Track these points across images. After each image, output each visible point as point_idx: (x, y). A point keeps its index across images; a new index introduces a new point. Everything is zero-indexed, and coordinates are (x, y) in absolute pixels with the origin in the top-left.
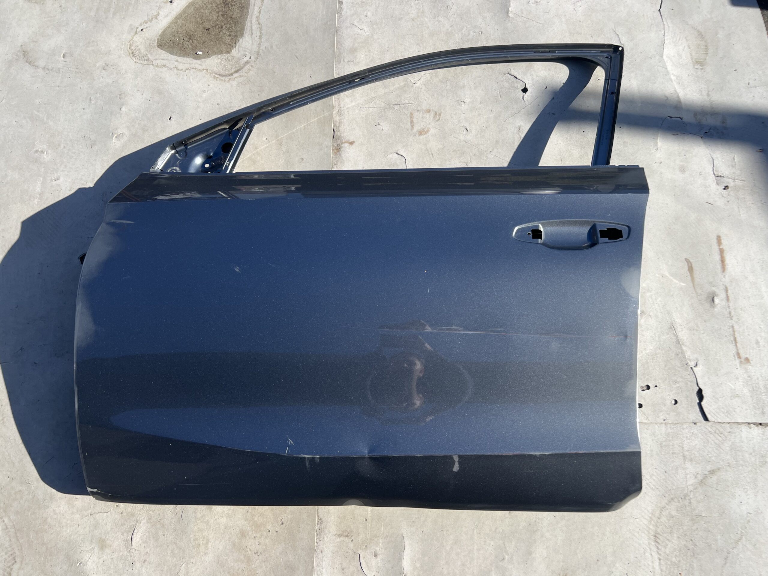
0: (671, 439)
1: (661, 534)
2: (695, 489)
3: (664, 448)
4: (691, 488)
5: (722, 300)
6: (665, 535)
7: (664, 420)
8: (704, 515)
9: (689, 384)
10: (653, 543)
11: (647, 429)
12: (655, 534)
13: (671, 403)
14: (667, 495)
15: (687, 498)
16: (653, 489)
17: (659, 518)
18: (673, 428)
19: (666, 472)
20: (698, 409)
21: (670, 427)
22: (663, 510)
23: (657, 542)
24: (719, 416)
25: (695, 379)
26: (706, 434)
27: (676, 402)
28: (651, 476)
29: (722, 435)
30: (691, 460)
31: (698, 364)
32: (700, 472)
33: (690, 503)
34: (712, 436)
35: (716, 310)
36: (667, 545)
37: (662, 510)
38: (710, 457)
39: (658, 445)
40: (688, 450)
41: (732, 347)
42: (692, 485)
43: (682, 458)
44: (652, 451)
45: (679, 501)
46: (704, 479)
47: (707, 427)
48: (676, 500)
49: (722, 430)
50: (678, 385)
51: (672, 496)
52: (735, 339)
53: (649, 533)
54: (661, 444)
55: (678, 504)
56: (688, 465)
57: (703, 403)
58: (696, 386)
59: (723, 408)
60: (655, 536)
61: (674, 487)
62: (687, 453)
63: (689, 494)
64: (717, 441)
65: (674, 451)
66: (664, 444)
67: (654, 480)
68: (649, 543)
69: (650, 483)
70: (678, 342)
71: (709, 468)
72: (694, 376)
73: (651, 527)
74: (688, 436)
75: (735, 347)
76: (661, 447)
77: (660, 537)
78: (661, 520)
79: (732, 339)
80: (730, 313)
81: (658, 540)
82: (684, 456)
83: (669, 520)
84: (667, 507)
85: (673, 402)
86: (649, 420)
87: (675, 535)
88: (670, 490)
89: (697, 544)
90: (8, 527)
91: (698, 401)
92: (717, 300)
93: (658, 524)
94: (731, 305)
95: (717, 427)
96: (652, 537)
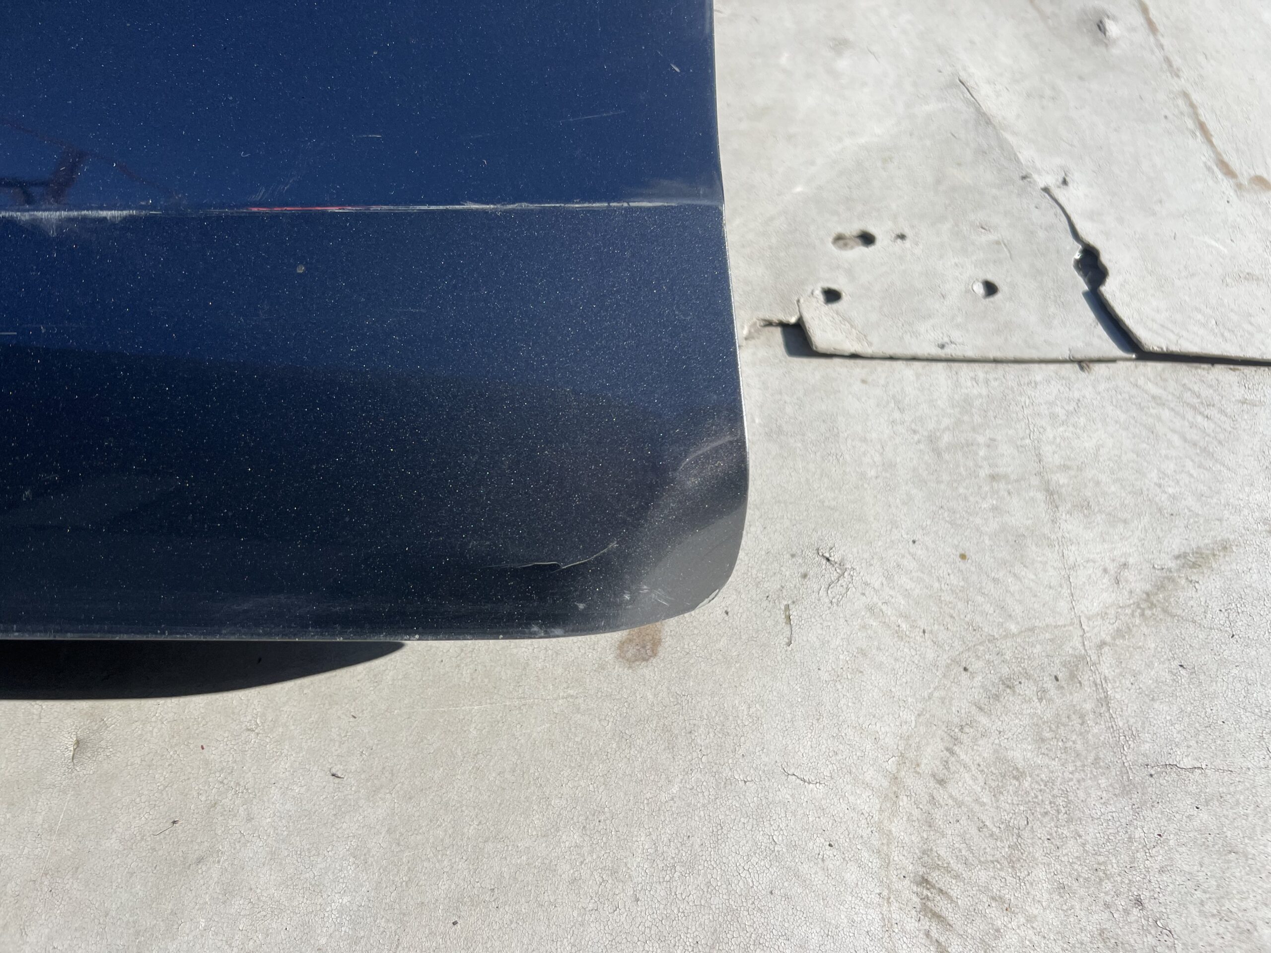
0: (978, 419)
1: (958, 867)
2: (1119, 633)
3: (947, 456)
4: (1103, 630)
5: (1133, 29)
6: (983, 876)
7: (942, 346)
8: (1186, 762)
9: (1041, 234)
10: (911, 925)
11: (864, 381)
12: (922, 870)
13: (969, 291)
14: (976, 665)
15: (1086, 677)
16: (899, 634)
17: (941, 782)
18: (987, 381)
19: (963, 557)
20: (1088, 314)
21: (975, 379)
22: (964, 737)
23: (938, 917)
24: (1184, 333)
25: (1064, 218)
26: (1141, 408)
27: (991, 289)
28: (889, 578)
29: (1212, 412)
30: (1084, 507)
31: (1067, 179)
32: (1131, 561)
33: (1105, 701)
34: (1166, 414)
35: (1115, 51)
37: (956, 740)
38: (1173, 498)
39: (919, 442)
40: (1065, 468)
41: (1197, 143)
42: (1103, 615)
43: (1040, 496)
44: (890, 466)
45: (1042, 696)
46: (1161, 587)
47: (1141, 381)
48: (1028, 689)
49: (1206, 392)
50: (993, 237)
51: (1005, 671)
52: (1202, 127)
53: (887, 863)
54: (932, 439)
55: (1040, 707)
56: (1071, 525)
57: (1109, 289)
58: (1071, 239)
59: (1198, 310)
60: (924, 881)
61: (1013, 628)
62: (1062, 479)
63: (1093, 656)
64: (1193, 435)
65: (1001, 470)
66: (946, 438)
67: (907, 594)
68: (888, 925)
69: (884, 607)
70: (983, 119)
72: (1059, 211)
73: (897, 828)
74: (1058, 410)
75: (1205, 149)
76: (938, 453)
77: (955, 891)
78: (954, 789)
79: (1190, 124)
80: (1168, 60)
81: (941, 905)
82: (1052, 494)
83: (996, 793)
84: (983, 720)
85: (980, 289)
86: (870, 344)
88: (992, 639)
91: (1083, 286)
92: (1113, 29)
93: (938, 814)
94: (1165, 41)
95: (1185, 381)
96: (908, 891)
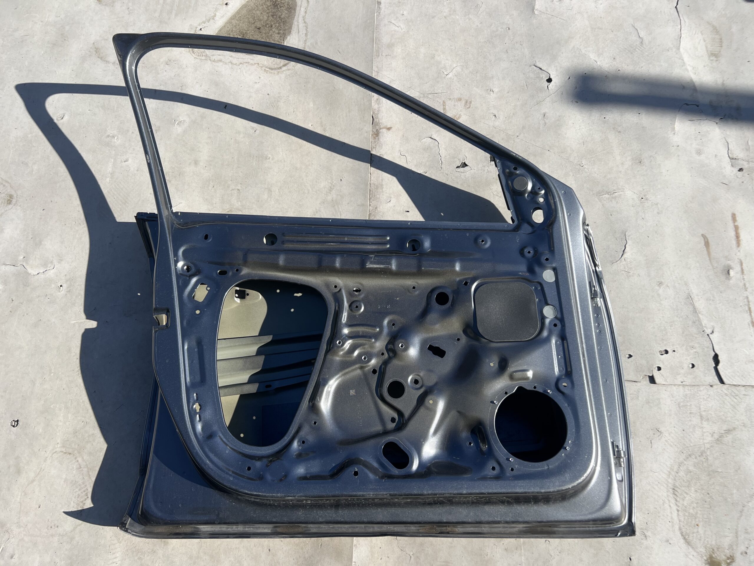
0: (688, 399)
1: (680, 487)
2: (712, 446)
3: (681, 408)
4: (708, 446)
5: (737, 273)
6: (683, 488)
7: (682, 382)
8: (720, 471)
9: (706, 349)
10: (671, 496)
11: (666, 390)
12: (673, 487)
13: (689, 367)
14: (685, 452)
15: (704, 455)
16: (671, 446)
17: (677, 473)
18: (691, 390)
19: (683, 430)
20: (714, 373)
21: (688, 389)
22: (682, 465)
23: (675, 495)
24: (734, 379)
25: (711, 345)
26: (722, 396)
27: (693, 366)
28: (669, 434)
29: (737, 397)
30: (708, 420)
31: (714, 331)
32: (716, 431)
33: (707, 459)
34: (727, 398)
35: (731, 282)
36: (685, 498)
37: (680, 466)
38: (726, 417)
39: (676, 405)
40: (705, 411)
41: (747, 316)
42: (708, 443)
43: (699, 417)
44: (670, 410)
45: (696, 458)
46: (720, 437)
47: (724, 390)
48: (693, 457)
49: (737, 392)
50: (695, 350)
51: (690, 453)
52: (750, 309)
53: (668, 486)
54: (679, 404)
55: (695, 460)
56: (705, 423)
57: (719, 367)
58: (712, 351)
59: (738, 372)
60: (674, 489)
61: (692, 445)
62: (703, 413)
63: (706, 451)
64: (732, 403)
65: (692, 412)
66: (682, 404)
67: (673, 438)
68: (668, 496)
69: (668, 441)
70: (695, 311)
71: (725, 427)
72: (711, 343)
73: (670, 480)
74: (705, 397)
75: (749, 317)
76: (680, 407)
77: (679, 491)
78: (679, 474)
79: (747, 309)
80: (745, 285)
81: (676, 493)
82: (701, 416)
83: (686, 475)
84: (685, 462)
85: (691, 366)
86: (667, 382)
87: (693, 489)
88: (688, 447)
89: (714, 498)
90: (82, 466)
91: (714, 365)
92: (732, 273)
93: (676, 478)
94: (745, 277)
95: (732, 390)
96: (671, 490)
